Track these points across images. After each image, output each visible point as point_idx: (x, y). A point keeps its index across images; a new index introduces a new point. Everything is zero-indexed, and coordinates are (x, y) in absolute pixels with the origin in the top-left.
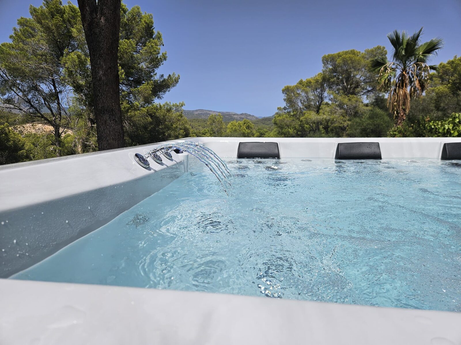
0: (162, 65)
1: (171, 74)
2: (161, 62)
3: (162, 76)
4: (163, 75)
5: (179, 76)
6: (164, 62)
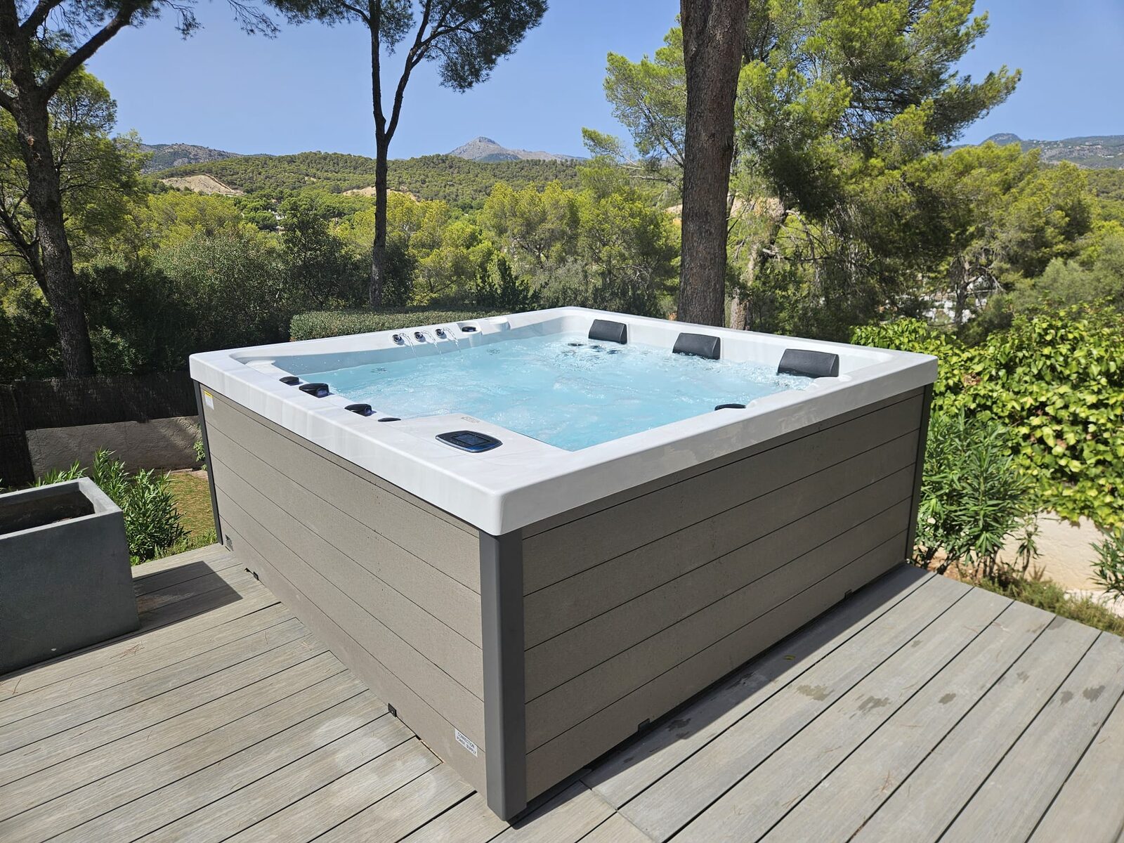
0: (970, 51)
1: (997, 72)
2: (968, 43)
3: (968, 79)
4: (969, 76)
5: (1019, 73)
6: (978, 41)
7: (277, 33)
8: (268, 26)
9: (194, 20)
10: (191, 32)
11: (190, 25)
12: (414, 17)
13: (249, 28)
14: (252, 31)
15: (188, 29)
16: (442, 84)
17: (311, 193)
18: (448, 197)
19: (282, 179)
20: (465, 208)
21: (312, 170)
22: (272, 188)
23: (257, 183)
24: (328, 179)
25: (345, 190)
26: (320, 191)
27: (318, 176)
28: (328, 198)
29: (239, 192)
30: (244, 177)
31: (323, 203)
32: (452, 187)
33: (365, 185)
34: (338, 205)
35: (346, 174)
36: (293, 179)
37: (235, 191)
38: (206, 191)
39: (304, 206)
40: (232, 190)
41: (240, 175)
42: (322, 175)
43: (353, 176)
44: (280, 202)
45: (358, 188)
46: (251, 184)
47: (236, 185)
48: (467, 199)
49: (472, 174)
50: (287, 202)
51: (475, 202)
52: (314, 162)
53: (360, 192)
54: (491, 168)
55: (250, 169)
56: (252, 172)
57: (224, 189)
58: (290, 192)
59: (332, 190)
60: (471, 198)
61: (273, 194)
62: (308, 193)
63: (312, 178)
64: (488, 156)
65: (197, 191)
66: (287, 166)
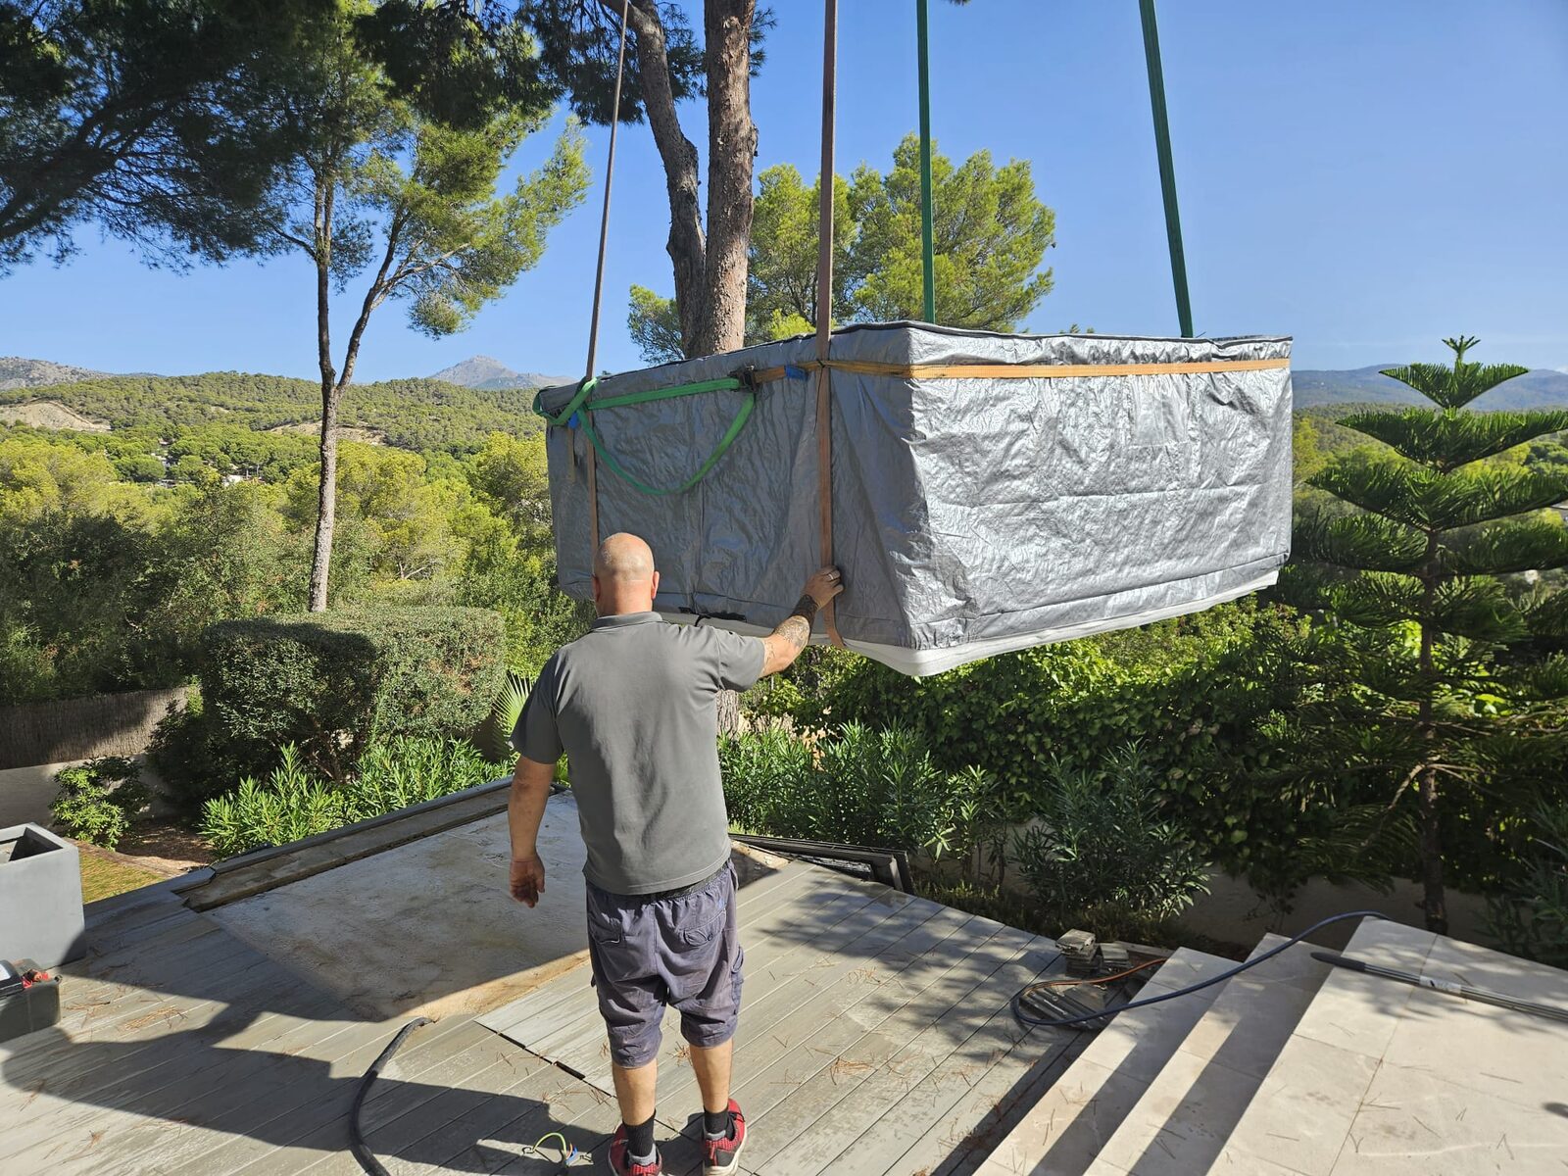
7: (190, 270)
8: (178, 261)
9: (72, 244)
10: (67, 259)
11: (67, 250)
12: (374, 248)
13: (152, 261)
14: (155, 265)
15: (63, 256)
16: (410, 327)
17: (220, 430)
18: (430, 437)
19: (176, 409)
20: (454, 451)
21: (223, 398)
22: (158, 422)
23: (135, 414)
24: (249, 410)
25: (273, 426)
26: (235, 428)
27: (231, 406)
28: (247, 437)
29: (104, 428)
30: (114, 405)
31: (238, 444)
32: (436, 424)
33: (305, 419)
34: (263, 447)
35: (275, 404)
36: (191, 410)
37: (97, 426)
38: (50, 425)
39: (208, 449)
40: (92, 426)
41: (107, 403)
42: (239, 405)
43: (286, 406)
44: (171, 443)
45: (293, 422)
46: (123, 416)
47: (100, 418)
48: (459, 440)
49: (466, 405)
50: (182, 443)
51: (469, 444)
52: (227, 386)
53: (297, 429)
54: (492, 397)
55: (122, 396)
56: (127, 399)
57: (79, 424)
58: (185, 428)
59: (254, 425)
60: (464, 439)
61: (160, 430)
62: (217, 429)
63: (222, 409)
64: (489, 381)
65: (36, 425)
66: (182, 391)
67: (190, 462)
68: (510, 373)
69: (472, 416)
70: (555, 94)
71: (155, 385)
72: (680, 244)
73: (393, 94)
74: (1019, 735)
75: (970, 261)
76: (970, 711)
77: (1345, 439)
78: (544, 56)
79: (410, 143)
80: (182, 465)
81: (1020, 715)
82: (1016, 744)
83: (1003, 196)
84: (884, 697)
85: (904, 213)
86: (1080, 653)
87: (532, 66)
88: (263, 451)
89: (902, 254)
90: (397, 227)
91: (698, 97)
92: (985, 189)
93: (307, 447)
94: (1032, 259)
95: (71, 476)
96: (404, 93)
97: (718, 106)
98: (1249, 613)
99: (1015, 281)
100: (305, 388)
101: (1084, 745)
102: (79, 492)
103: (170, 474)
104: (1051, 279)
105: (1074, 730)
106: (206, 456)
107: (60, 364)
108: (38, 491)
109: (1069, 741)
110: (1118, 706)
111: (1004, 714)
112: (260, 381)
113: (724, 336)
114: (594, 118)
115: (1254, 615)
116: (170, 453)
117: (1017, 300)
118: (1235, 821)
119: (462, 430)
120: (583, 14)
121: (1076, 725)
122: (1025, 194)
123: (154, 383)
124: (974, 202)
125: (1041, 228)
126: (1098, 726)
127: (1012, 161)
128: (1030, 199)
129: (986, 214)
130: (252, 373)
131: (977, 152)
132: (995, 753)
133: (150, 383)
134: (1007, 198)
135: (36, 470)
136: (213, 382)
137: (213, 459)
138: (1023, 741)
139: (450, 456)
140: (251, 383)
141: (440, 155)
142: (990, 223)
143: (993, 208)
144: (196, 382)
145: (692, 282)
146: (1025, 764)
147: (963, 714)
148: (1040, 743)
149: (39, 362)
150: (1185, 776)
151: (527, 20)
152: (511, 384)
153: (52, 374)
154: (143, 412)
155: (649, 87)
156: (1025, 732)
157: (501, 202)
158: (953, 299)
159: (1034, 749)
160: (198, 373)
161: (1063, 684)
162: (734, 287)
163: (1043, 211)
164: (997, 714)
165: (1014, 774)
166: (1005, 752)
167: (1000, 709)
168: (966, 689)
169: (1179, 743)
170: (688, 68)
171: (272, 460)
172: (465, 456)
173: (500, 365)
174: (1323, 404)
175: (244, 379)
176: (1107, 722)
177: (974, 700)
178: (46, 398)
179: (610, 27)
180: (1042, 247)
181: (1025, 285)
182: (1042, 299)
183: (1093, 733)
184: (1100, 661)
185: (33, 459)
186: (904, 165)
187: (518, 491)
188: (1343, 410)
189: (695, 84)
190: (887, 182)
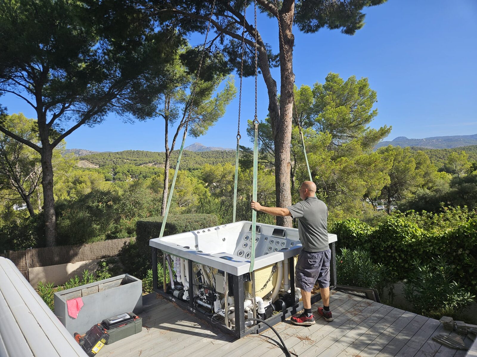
12: (179, 114)
16: (189, 135)
17: (127, 166)
18: (183, 166)
19: (116, 161)
20: (189, 170)
21: (128, 157)
22: (111, 165)
23: (105, 163)
24: (134, 160)
25: (141, 164)
26: (131, 165)
27: (130, 159)
28: (134, 168)
29: (97, 167)
30: (100, 161)
31: (132, 170)
32: (185, 162)
33: (149, 162)
34: (138, 170)
35: (141, 158)
36: (120, 161)
37: (96, 166)
38: (84, 167)
39: (124, 171)
40: (94, 166)
41: (98, 160)
42: (132, 159)
43: (145, 159)
44: (114, 170)
45: (146, 163)
46: (102, 163)
47: (96, 164)
48: (191, 166)
49: (193, 156)
50: (117, 170)
51: (194, 167)
52: (129, 154)
53: (147, 165)
54: (200, 154)
55: (102, 158)
56: (104, 159)
57: (91, 166)
58: (118, 166)
59: (136, 165)
60: (192, 166)
61: (112, 167)
62: (126, 166)
63: (128, 160)
64: (199, 150)
65: (80, 166)
66: (118, 156)
67: (119, 175)
68: (205, 147)
69: (194, 159)
70: (231, 70)
71: (111, 155)
72: (272, 108)
73: (188, 73)
74: (392, 253)
75: (350, 107)
76: (374, 245)
77: (472, 157)
78: (230, 60)
79: (190, 86)
80: (117, 176)
81: (392, 247)
82: (391, 256)
83: (360, 88)
84: (343, 241)
85: (329, 95)
86: (412, 227)
87: (226, 63)
88: (138, 172)
89: (330, 107)
90: (186, 108)
91: (273, 68)
92: (354, 86)
93: (150, 170)
94: (370, 106)
95: (94, 180)
96: (192, 73)
97: (284, 70)
98: (465, 213)
99: (366, 113)
100: (150, 154)
101: (416, 257)
102: (96, 184)
103: (114, 179)
104: (377, 112)
105: (412, 252)
106: (123, 173)
107: (87, 150)
108: (86, 184)
109: (411, 255)
110: (429, 244)
111: (386, 246)
112: (138, 152)
113: (286, 133)
114: (243, 76)
115: (467, 214)
116: (114, 173)
117: (367, 118)
118: (475, 282)
119: (192, 164)
120: (241, 48)
121: (413, 250)
122: (367, 87)
123: (111, 154)
124: (351, 91)
125: (372, 97)
126: (422, 250)
127: (362, 78)
128: (368, 89)
129: (355, 93)
130: (136, 150)
131: (351, 76)
132: (383, 259)
133: (109, 154)
134: (361, 89)
135: (86, 178)
136: (126, 153)
137: (125, 174)
138: (393, 255)
139: (188, 171)
140: (135, 153)
141: (199, 88)
142: (356, 96)
143: (357, 92)
144: (121, 153)
145: (276, 118)
146: (395, 263)
147: (371, 246)
148: (399, 255)
149: (81, 150)
150: (456, 268)
151: (226, 51)
152: (205, 150)
153: (85, 153)
154: (107, 162)
155: (263, 66)
156: (394, 253)
157: (213, 99)
158: (346, 119)
159: (398, 258)
160: (122, 151)
161: (407, 237)
162: (289, 119)
163: (373, 92)
164: (384, 246)
165: (391, 266)
166: (387, 259)
167: (384, 245)
168: (371, 238)
169: (453, 256)
170: (270, 60)
171: (141, 174)
172: (193, 171)
173: (202, 145)
174: (463, 146)
175: (134, 152)
176: (425, 249)
177: (375, 242)
178: (83, 159)
179: (249, 51)
180: (372, 103)
181: (369, 114)
182: (375, 118)
183: (420, 253)
184: (419, 229)
185: (85, 176)
186: (329, 81)
187: (212, 180)
188: (470, 148)
189: (272, 64)
190: (324, 87)
